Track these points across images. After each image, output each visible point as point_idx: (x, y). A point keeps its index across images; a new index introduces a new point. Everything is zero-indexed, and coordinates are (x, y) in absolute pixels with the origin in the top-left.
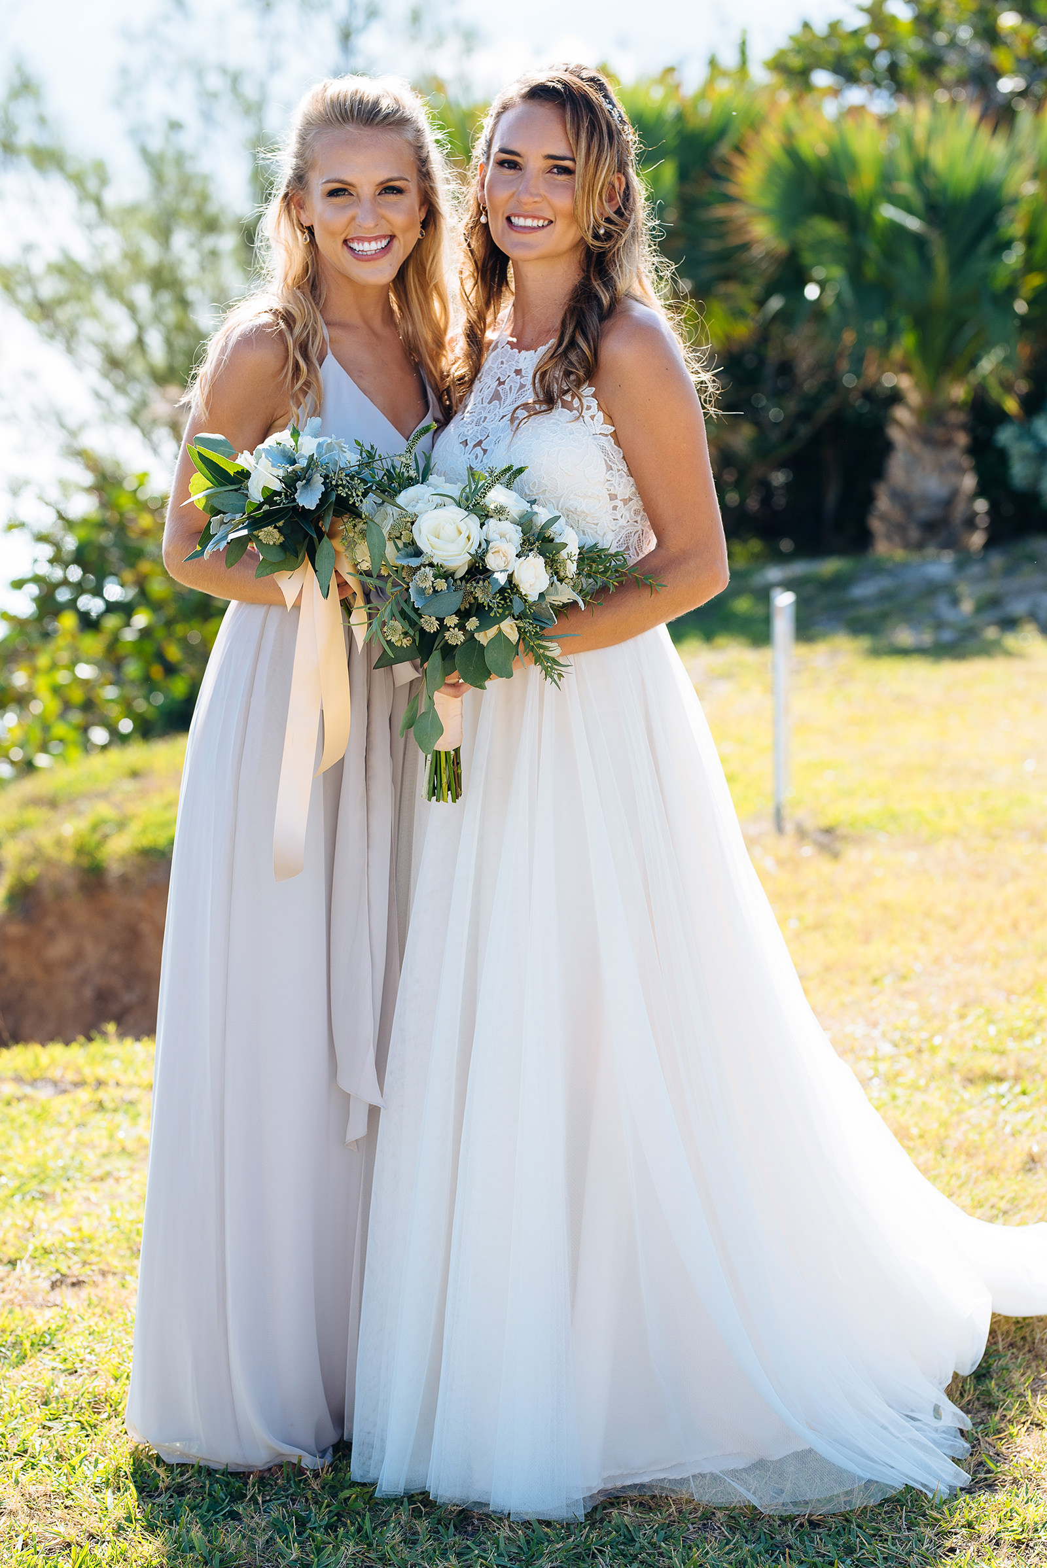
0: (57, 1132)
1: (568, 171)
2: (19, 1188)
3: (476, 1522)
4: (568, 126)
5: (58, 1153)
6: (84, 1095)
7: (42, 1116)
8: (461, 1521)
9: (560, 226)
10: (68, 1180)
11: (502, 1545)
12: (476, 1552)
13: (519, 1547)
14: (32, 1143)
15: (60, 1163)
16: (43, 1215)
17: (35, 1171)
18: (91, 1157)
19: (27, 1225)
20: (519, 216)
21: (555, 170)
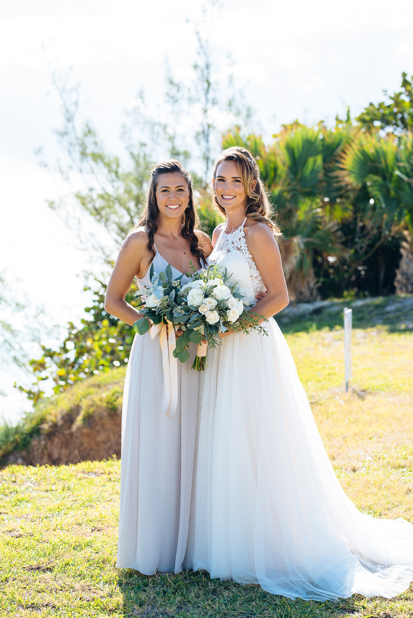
0: (96, 488)
1: (239, 181)
2: (82, 504)
3: (218, 592)
4: (238, 167)
5: (96, 493)
6: (105, 477)
7: (91, 483)
8: (214, 592)
9: (238, 198)
10: (99, 501)
11: (225, 598)
12: (217, 599)
13: (231, 598)
14: (87, 490)
15: (96, 496)
16: (90, 511)
17: (88, 499)
18: (106, 494)
19: (85, 514)
20: (225, 195)
21: (235, 181)
